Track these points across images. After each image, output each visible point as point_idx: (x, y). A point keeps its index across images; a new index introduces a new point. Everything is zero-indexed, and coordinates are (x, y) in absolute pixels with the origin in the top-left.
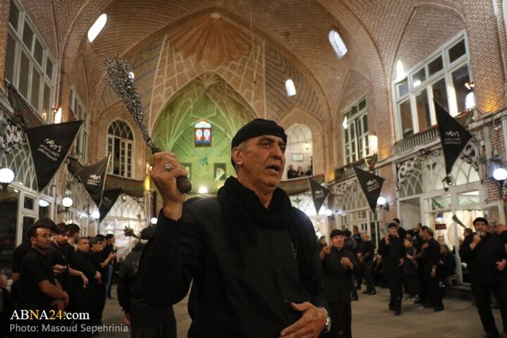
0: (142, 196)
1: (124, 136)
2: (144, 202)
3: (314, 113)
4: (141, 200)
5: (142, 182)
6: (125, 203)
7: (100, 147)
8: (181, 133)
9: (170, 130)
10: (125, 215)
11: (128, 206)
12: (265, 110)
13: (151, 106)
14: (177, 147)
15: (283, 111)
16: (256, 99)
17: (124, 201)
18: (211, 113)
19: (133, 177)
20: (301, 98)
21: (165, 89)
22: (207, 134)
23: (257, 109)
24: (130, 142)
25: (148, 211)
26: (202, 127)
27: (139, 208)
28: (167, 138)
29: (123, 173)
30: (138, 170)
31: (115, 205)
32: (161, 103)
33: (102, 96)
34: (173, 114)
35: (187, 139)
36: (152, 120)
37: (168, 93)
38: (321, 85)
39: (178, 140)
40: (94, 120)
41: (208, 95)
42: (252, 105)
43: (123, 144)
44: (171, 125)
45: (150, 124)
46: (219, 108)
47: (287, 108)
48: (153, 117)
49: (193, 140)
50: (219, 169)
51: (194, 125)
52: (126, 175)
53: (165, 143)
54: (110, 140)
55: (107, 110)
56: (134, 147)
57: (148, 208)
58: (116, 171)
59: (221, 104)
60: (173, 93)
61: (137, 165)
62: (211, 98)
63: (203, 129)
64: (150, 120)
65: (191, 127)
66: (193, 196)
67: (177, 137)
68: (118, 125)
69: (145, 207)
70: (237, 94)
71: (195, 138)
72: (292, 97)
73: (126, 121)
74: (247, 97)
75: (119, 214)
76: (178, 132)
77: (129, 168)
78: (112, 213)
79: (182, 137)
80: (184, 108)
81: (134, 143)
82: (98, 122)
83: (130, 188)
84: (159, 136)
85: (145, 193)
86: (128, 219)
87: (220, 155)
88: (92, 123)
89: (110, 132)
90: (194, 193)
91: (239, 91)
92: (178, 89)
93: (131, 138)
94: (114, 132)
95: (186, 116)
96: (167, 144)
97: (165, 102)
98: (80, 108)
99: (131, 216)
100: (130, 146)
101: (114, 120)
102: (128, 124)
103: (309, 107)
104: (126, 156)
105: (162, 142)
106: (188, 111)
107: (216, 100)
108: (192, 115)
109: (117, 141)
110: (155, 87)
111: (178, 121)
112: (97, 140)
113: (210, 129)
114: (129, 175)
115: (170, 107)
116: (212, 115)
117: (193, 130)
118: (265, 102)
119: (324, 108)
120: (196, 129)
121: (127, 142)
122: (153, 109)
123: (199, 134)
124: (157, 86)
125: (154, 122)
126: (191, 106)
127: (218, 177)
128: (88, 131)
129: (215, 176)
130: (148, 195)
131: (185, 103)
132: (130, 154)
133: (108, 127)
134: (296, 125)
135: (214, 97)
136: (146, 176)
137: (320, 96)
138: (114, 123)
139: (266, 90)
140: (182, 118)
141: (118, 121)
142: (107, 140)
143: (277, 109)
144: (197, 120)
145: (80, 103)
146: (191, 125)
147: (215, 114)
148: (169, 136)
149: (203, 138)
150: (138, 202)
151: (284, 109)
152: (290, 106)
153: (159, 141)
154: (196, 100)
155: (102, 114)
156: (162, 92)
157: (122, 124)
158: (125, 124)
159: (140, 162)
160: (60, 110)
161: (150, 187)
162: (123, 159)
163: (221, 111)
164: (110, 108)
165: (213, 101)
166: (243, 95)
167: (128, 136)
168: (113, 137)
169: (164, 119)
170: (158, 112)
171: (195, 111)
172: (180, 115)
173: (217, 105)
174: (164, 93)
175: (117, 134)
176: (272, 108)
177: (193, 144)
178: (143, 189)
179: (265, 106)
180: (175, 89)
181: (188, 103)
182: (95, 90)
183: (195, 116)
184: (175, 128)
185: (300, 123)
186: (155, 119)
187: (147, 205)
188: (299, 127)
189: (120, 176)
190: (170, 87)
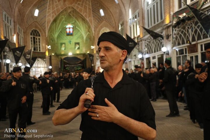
0: (45, 58)
1: (37, 36)
2: (46, 61)
3: (111, 24)
4: (45, 59)
5: (45, 53)
6: (39, 61)
7: (28, 41)
8: (60, 30)
9: (56, 29)
10: (39, 66)
11: (40, 62)
12: (93, 21)
13: (46, 22)
14: (59, 37)
15: (99, 22)
16: (89, 17)
17: (38, 60)
18: (72, 21)
19: (41, 51)
20: (106, 17)
21: (51, 15)
22: (71, 30)
23: (90, 21)
24: (39, 37)
25: (48, 64)
26: (69, 27)
27: (44, 63)
28: (55, 33)
29: (37, 50)
30: (43, 48)
31: (35, 62)
32: (50, 21)
33: (27, 21)
34: (56, 23)
35: (63, 32)
36: (47, 28)
37: (53, 16)
38: (112, 13)
39: (59, 33)
40: (25, 31)
41: (70, 14)
42: (87, 19)
43: (37, 39)
44: (56, 27)
45: (46, 29)
46: (75, 19)
47: (101, 21)
48: (47, 26)
49: (66, 33)
50: (77, 45)
51: (66, 27)
52: (38, 51)
53: (54, 35)
54: (31, 38)
55: (29, 26)
56: (41, 39)
57: (48, 63)
58: (35, 49)
59: (76, 18)
60: (55, 16)
61: (42, 46)
62: (72, 15)
63: (70, 28)
64: (46, 28)
65: (64, 28)
66: (66, 56)
67: (59, 32)
68: (34, 31)
69: (47, 62)
70: (81, 15)
71: (67, 32)
72: (103, 17)
73: (37, 29)
74: (85, 16)
75: (37, 66)
76: (59, 30)
77: (40, 48)
78: (34, 65)
79: (61, 32)
80: (61, 20)
81: (41, 38)
82: (26, 32)
83: (40, 56)
84: (51, 32)
85: (46, 57)
86: (40, 67)
87: (77, 39)
88: (24, 33)
89: (31, 34)
90: (67, 55)
91: (82, 14)
92: (57, 14)
93: (39, 36)
94: (33, 34)
95: (62, 23)
96: (55, 35)
97: (52, 20)
98: (20, 29)
99: (41, 66)
100: (39, 39)
101: (32, 29)
102: (38, 30)
103: (109, 21)
104: (38, 43)
105: (53, 34)
106: (62, 21)
107: (74, 16)
108: (64, 22)
109: (34, 38)
110: (47, 15)
111: (58, 25)
112: (26, 38)
113: (73, 28)
114: (40, 50)
115: (55, 21)
116: (73, 22)
117: (65, 29)
118: (92, 18)
119: (114, 22)
120: (66, 28)
121: (38, 38)
122: (47, 23)
123: (68, 30)
124: (48, 14)
125: (48, 28)
126: (64, 19)
127: (77, 48)
128: (23, 36)
129: (75, 48)
130: (47, 57)
131: (61, 18)
132: (39, 42)
133: (30, 33)
134: (105, 28)
135: (73, 15)
136: (46, 50)
137: (112, 17)
138: (32, 31)
139: (93, 13)
140: (61, 24)
141: (34, 30)
142: (30, 38)
143: (97, 21)
144: (67, 24)
145: (20, 27)
146: (64, 27)
147: (74, 22)
148: (55, 32)
149: (70, 32)
150: (44, 61)
151: (100, 21)
152: (102, 20)
153: (51, 34)
154: (65, 16)
155: (27, 28)
156: (50, 16)
157: (35, 31)
158: (37, 30)
159: (44, 45)
160: (15, 35)
161: (48, 55)
162: (37, 44)
163: (76, 20)
164: (30, 25)
165: (73, 17)
166: (84, 16)
167: (38, 35)
168: (32, 36)
169: (53, 25)
170: (50, 24)
171: (65, 21)
172: (59, 23)
173: (74, 18)
174: (51, 17)
175: (34, 35)
176: (95, 21)
177: (66, 35)
178: (45, 55)
179: (93, 20)
180: (56, 14)
181: (62, 18)
182: (24, 20)
183: (65, 23)
184: (58, 28)
185: (106, 27)
186: (49, 27)
187: (48, 62)
188: (105, 29)
189: (36, 51)
190: (54, 14)
